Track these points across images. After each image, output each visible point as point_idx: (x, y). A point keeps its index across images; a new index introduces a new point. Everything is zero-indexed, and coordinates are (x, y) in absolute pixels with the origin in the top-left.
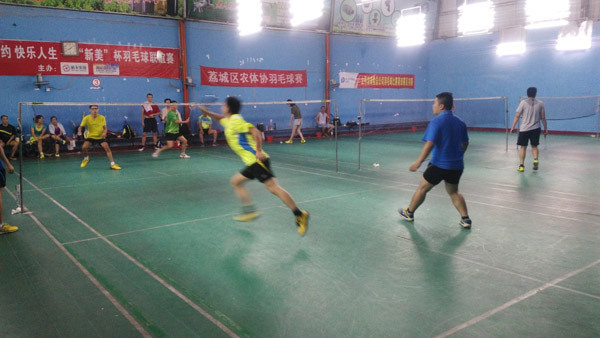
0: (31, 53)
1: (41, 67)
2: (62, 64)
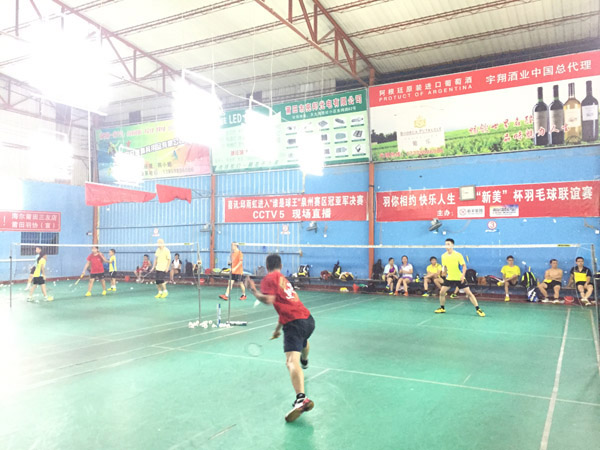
0: (433, 200)
1: (440, 213)
2: (459, 208)
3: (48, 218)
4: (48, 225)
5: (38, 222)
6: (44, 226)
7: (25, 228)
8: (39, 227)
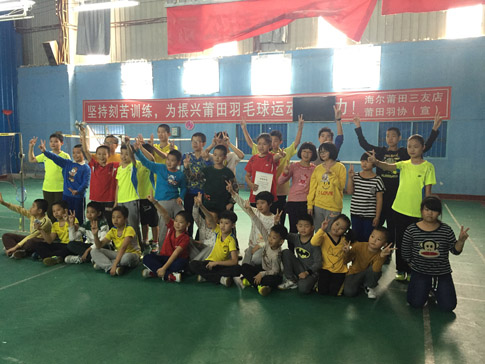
3: (425, 98)
4: (425, 110)
5: (408, 106)
6: (418, 112)
7: (386, 116)
8: (409, 114)
